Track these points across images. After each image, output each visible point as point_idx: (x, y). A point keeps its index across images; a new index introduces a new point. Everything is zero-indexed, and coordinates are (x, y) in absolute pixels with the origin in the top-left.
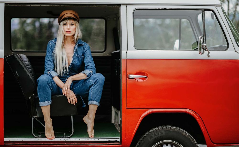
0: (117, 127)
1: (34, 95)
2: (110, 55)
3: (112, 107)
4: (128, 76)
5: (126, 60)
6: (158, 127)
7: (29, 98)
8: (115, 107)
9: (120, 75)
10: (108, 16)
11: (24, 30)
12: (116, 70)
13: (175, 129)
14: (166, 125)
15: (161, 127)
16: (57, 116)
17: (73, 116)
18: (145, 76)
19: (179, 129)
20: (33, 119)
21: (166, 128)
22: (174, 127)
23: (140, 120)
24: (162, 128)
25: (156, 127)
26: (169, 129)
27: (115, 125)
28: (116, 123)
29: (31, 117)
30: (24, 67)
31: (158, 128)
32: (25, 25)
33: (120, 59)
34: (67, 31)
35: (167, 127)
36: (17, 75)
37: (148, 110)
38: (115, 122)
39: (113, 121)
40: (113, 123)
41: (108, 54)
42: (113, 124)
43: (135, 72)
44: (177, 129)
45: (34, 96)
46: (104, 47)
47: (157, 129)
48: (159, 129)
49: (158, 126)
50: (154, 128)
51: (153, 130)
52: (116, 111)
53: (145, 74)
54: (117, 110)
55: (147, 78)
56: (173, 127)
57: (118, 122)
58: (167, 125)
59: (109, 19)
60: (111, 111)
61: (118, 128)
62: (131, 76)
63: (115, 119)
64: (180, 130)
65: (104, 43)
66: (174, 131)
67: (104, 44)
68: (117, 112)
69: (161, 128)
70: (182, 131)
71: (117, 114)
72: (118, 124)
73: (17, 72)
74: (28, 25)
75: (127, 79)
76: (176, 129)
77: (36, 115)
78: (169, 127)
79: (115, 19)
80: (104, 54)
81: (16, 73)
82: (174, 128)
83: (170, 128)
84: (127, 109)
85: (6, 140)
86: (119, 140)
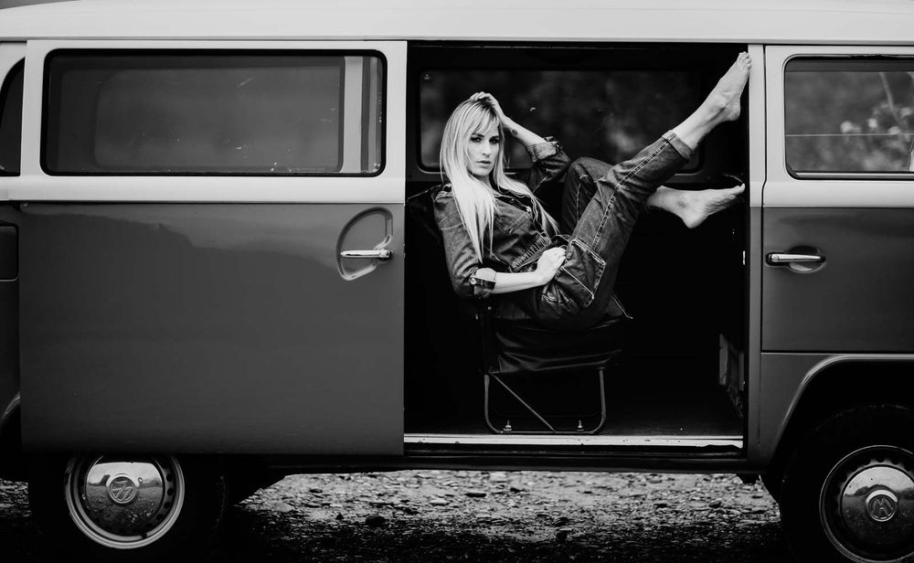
0: (734, 398)
1: (489, 308)
3: (721, 337)
4: (767, 256)
5: (762, 208)
7: (477, 318)
8: (728, 339)
9: (744, 252)
17: (604, 370)
18: (818, 258)
20: (487, 377)
23: (801, 385)
27: (729, 390)
28: (730, 386)
29: (481, 374)
34: (482, 162)
37: (826, 357)
38: (729, 381)
39: (724, 381)
40: (721, 386)
41: (709, 178)
42: (724, 388)
43: (788, 245)
52: (732, 351)
53: (818, 251)
54: (736, 347)
55: (823, 264)
57: (737, 384)
60: (718, 348)
61: (737, 402)
62: (775, 257)
63: (729, 373)
68: (734, 352)
71: (733, 358)
72: (736, 391)
75: (765, 264)
77: (497, 367)
84: (763, 353)
85: (410, 439)
86: (739, 444)
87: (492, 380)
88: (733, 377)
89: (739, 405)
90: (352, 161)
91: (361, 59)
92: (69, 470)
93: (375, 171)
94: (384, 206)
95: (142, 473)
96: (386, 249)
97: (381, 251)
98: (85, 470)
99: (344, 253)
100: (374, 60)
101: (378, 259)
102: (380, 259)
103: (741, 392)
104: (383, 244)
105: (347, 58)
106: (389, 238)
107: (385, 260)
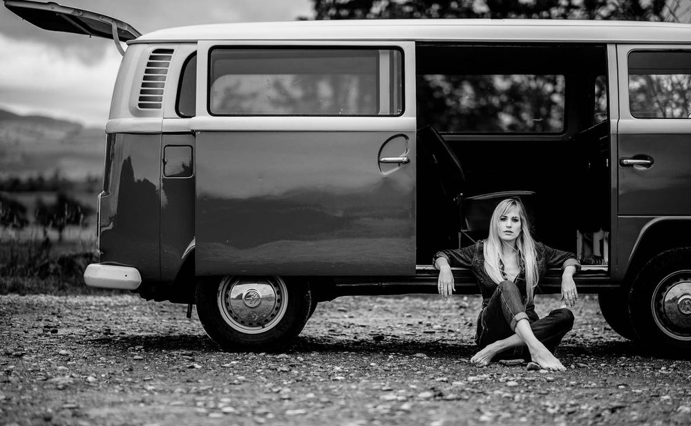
1: (461, 194)
2: (574, 140)
3: (578, 231)
4: (620, 161)
5: (617, 134)
7: (454, 200)
9: (607, 160)
18: (649, 162)
20: (460, 233)
23: (640, 234)
36: (435, 161)
37: (653, 218)
41: (570, 137)
43: (632, 156)
45: (461, 196)
53: (649, 158)
55: (652, 165)
62: (625, 161)
75: (619, 166)
77: (466, 228)
80: (563, 137)
81: (433, 157)
84: (619, 216)
85: (418, 267)
86: (606, 269)
87: (462, 234)
90: (385, 108)
91: (388, 51)
92: (220, 288)
93: (399, 114)
94: (404, 133)
95: (264, 290)
96: (406, 157)
97: (402, 158)
98: (229, 288)
99: (382, 159)
100: (395, 52)
101: (399, 163)
102: (402, 162)
104: (404, 155)
105: (380, 51)
106: (407, 151)
107: (406, 163)
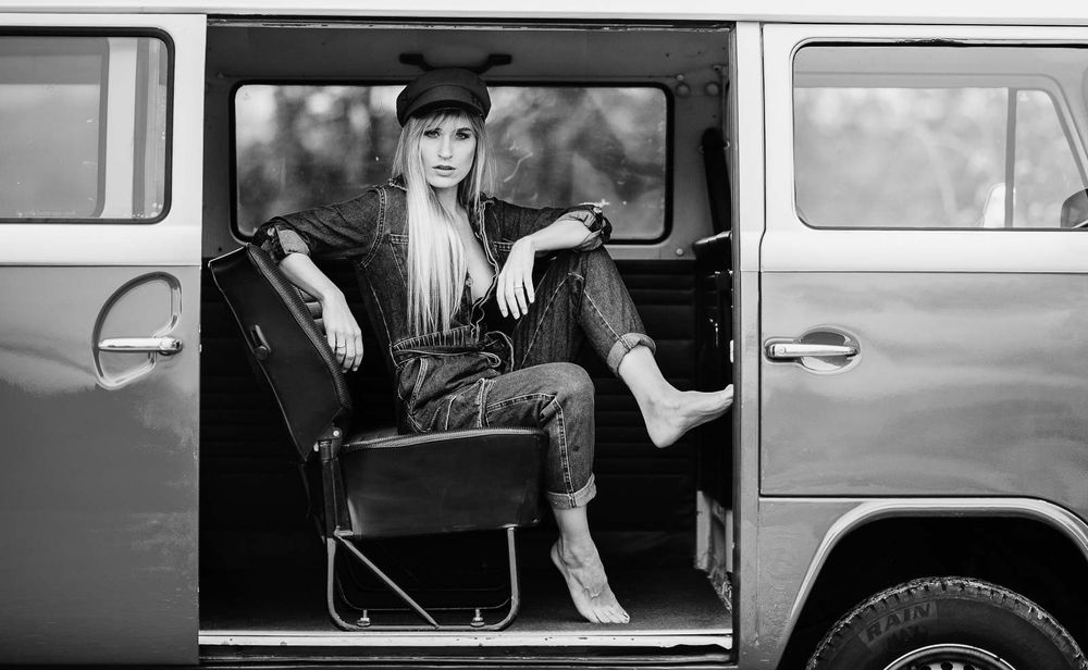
0: (720, 585)
1: (336, 433)
2: (692, 257)
3: (700, 495)
4: (767, 348)
5: (760, 273)
6: (906, 585)
7: (316, 449)
8: (711, 497)
9: (732, 342)
10: (681, 77)
11: (298, 145)
12: (714, 322)
13: (985, 592)
14: (941, 573)
15: (922, 581)
16: (444, 530)
17: (517, 531)
18: (846, 350)
19: (1004, 592)
20: (331, 542)
21: (944, 587)
22: (981, 585)
23: (821, 548)
24: (926, 587)
25: (897, 584)
26: (954, 592)
27: (710, 577)
28: (715, 569)
29: (323, 538)
30: (293, 308)
31: (905, 588)
32: (303, 123)
33: (731, 272)
34: (438, 167)
35: (949, 583)
36: (261, 344)
37: (860, 503)
38: (711, 563)
39: (702, 562)
40: (701, 571)
41: (679, 251)
42: (703, 574)
43: (801, 331)
44: (992, 592)
45: (336, 439)
46: (662, 218)
47: (901, 591)
48: (908, 591)
49: (906, 581)
50: (885, 587)
51: (883, 596)
52: (716, 513)
53: (847, 339)
54: (721, 509)
55: (856, 360)
56: (977, 585)
57: (724, 565)
58: (949, 575)
59: (683, 89)
60: (694, 514)
61: (724, 590)
62: (780, 350)
63: (712, 552)
64: (1005, 596)
65: (663, 200)
66: (978, 603)
67: (663, 207)
68: (719, 516)
69: (918, 586)
70: (1017, 601)
71: (718, 525)
72: (723, 575)
73: (263, 331)
74: (316, 121)
75: (765, 362)
76: (989, 593)
77: (347, 525)
78: (958, 581)
79: (713, 89)
80: (660, 249)
81: (255, 332)
82: (979, 588)
83: (962, 586)
84: (761, 499)
85: (208, 638)
86: (727, 642)
88: (718, 557)
89: (727, 594)
90: (119, 200)
91: (135, 41)
93: (154, 215)
94: (168, 271)
96: (170, 336)
97: (162, 340)
99: (104, 344)
101: (152, 354)
102: (160, 352)
103: (728, 573)
104: (167, 329)
105: (111, 40)
106: (174, 320)
107: (169, 353)
